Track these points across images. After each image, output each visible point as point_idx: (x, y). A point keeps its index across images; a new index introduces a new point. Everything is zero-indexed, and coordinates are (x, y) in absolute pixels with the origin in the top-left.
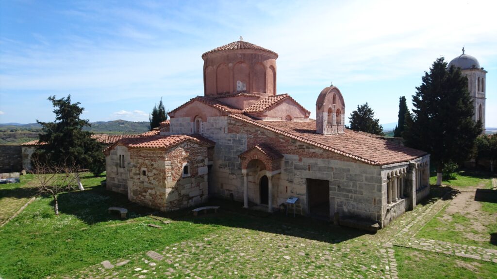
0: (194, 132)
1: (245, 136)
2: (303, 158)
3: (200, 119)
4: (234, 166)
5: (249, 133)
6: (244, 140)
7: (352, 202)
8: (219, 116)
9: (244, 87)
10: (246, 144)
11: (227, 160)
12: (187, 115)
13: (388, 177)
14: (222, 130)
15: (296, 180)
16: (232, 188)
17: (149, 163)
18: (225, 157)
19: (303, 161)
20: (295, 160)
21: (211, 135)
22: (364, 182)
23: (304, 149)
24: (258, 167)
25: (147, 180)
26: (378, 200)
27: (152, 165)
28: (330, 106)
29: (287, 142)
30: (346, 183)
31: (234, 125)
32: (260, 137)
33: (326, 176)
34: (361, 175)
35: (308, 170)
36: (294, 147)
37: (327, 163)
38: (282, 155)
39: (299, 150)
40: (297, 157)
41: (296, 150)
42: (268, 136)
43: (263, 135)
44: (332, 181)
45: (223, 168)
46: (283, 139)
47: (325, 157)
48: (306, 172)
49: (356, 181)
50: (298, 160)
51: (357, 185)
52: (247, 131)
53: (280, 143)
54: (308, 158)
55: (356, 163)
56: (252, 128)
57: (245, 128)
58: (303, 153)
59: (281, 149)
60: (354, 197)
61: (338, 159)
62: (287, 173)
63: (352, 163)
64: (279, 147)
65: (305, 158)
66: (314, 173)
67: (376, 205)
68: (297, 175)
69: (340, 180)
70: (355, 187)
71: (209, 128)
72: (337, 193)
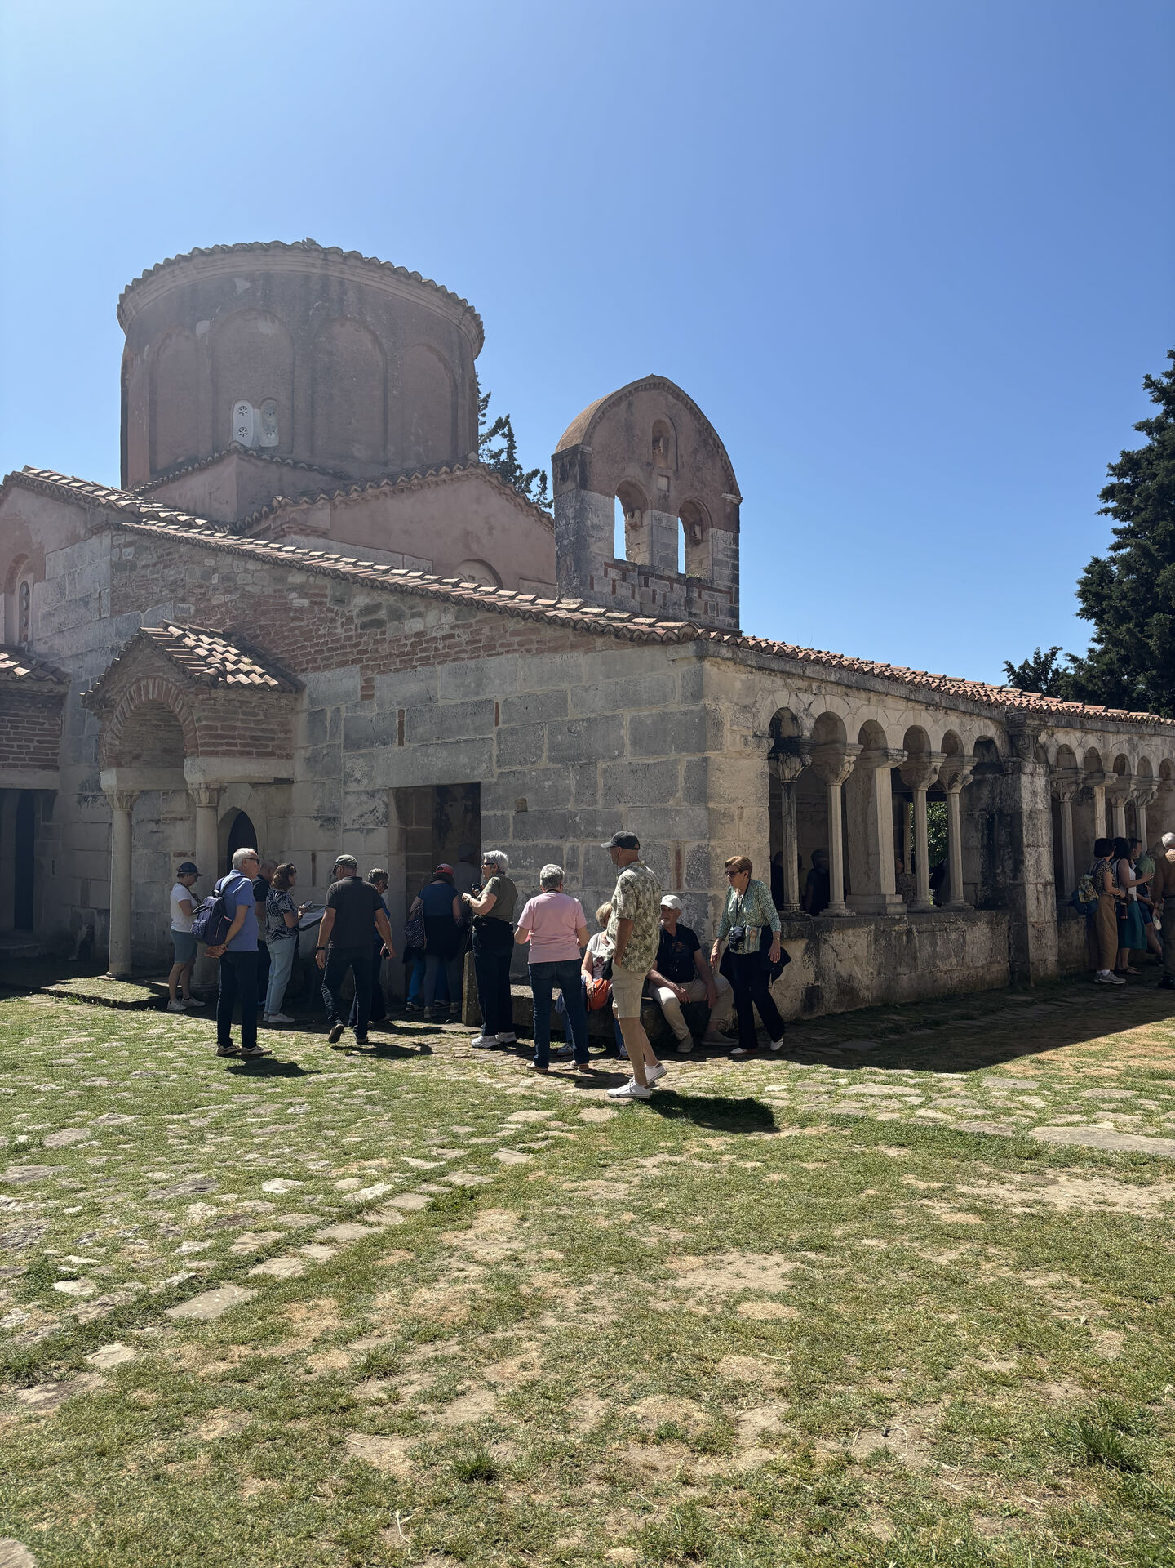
0: (7, 641)
1: (167, 613)
2: (379, 680)
3: (30, 578)
5: (181, 593)
8: (84, 539)
9: (268, 431)
14: (93, 605)
15: (352, 806)
19: (378, 693)
20: (348, 696)
21: (57, 642)
22: (628, 757)
23: (379, 623)
26: (694, 855)
28: (635, 472)
29: (315, 603)
30: (551, 783)
31: (130, 571)
32: (218, 606)
33: (466, 760)
34: (614, 716)
35: (397, 740)
36: (343, 625)
37: (473, 685)
38: (299, 677)
39: (361, 636)
40: (354, 677)
41: (351, 637)
42: (248, 588)
43: (228, 591)
44: (492, 780)
45: (90, 799)
46: (303, 591)
47: (465, 651)
48: (390, 755)
49: (592, 763)
50: (360, 693)
51: (595, 787)
52: (173, 587)
53: (292, 615)
54: (397, 670)
55: (593, 649)
56: (193, 563)
57: (166, 571)
58: (377, 651)
59: (293, 650)
60: (586, 854)
61: (516, 647)
62: (318, 778)
63: (574, 654)
64: (287, 637)
65: (387, 678)
66: (419, 753)
67: (685, 885)
68: (356, 779)
69: (524, 768)
70: (587, 797)
71: (51, 610)
72: (511, 846)
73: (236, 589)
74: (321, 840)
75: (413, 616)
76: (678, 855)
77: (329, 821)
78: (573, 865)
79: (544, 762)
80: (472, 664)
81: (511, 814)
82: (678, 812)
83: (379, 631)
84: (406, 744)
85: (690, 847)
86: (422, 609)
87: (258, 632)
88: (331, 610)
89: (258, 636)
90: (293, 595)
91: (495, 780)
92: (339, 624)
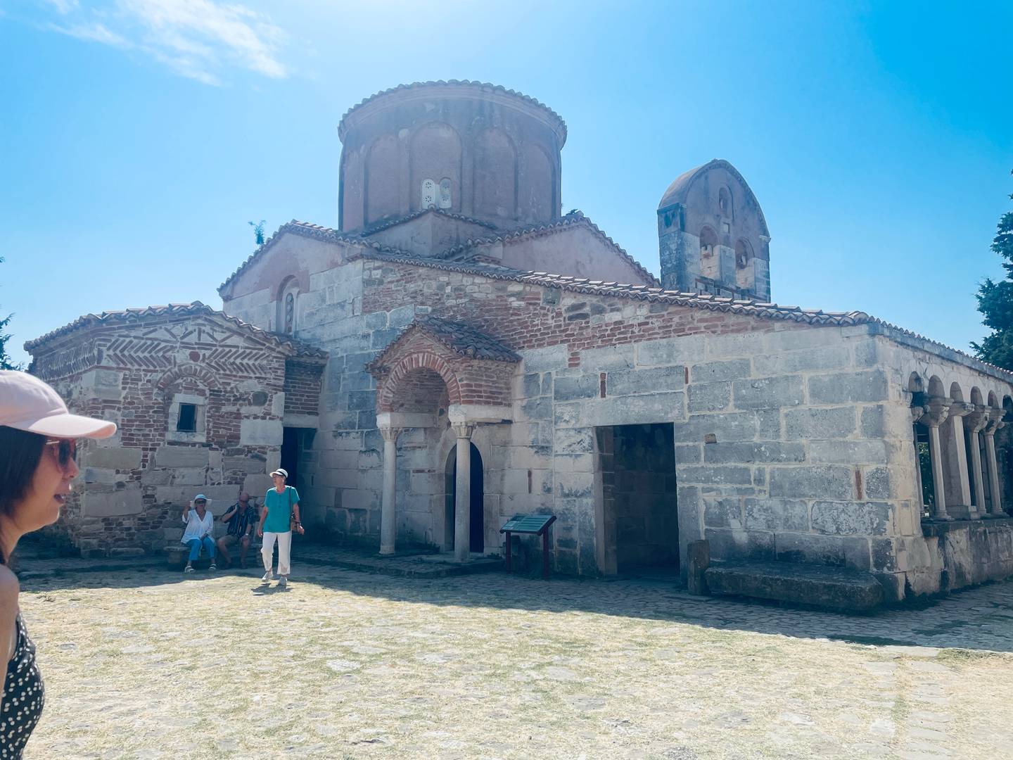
0: (278, 332)
1: (409, 312)
2: (583, 354)
5: (420, 298)
7: (763, 499)
8: (341, 265)
9: (444, 198)
11: (358, 406)
12: (260, 286)
13: (915, 393)
14: (348, 307)
15: (562, 439)
16: (368, 502)
18: (351, 396)
19: (583, 363)
20: (557, 364)
21: (319, 331)
22: (808, 404)
23: (585, 316)
26: (873, 475)
29: (531, 304)
30: (737, 423)
31: (379, 285)
32: (451, 307)
33: (660, 407)
34: (794, 377)
35: (600, 393)
36: (553, 318)
37: (665, 356)
38: (517, 353)
39: (569, 324)
40: (562, 352)
41: (560, 326)
42: (475, 295)
43: (458, 297)
44: (684, 421)
45: (344, 434)
46: (518, 295)
47: (658, 333)
48: (594, 404)
49: (774, 408)
50: (567, 363)
51: (778, 425)
52: (414, 295)
53: (511, 312)
54: (599, 347)
55: (773, 330)
56: (430, 279)
57: (408, 285)
58: (582, 334)
59: (512, 335)
60: (772, 473)
61: (703, 330)
62: (533, 420)
63: (756, 333)
64: (507, 326)
65: (590, 352)
66: (619, 403)
67: (866, 498)
68: (565, 420)
69: (712, 413)
70: (771, 433)
71: (314, 311)
72: (703, 467)
73: (465, 296)
74: (535, 461)
75: (612, 310)
76: (858, 475)
77: (543, 449)
78: (759, 481)
79: (731, 408)
80: (664, 341)
81: (702, 445)
82: (855, 444)
83: (584, 321)
84: (608, 396)
85: (868, 469)
86: (620, 306)
87: (483, 324)
88: (544, 309)
89: (483, 326)
90: (512, 299)
91: (687, 421)
92: (550, 317)
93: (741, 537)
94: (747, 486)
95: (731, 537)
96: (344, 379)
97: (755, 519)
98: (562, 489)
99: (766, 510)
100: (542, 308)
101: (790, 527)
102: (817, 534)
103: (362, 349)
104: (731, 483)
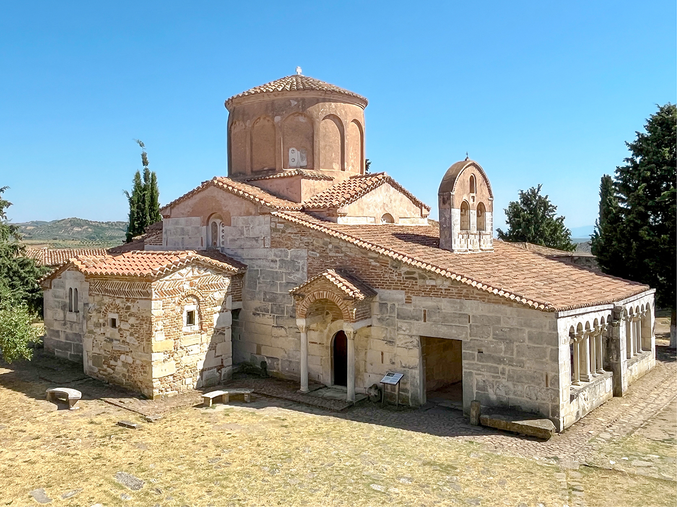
0: (208, 245)
1: (304, 253)
2: (414, 298)
3: (218, 221)
4: (283, 311)
5: (311, 247)
6: (301, 262)
7: (504, 381)
8: (255, 215)
9: (302, 160)
10: (306, 270)
11: (270, 301)
12: (193, 214)
13: (571, 335)
14: (261, 242)
15: (401, 339)
16: (280, 355)
17: (121, 305)
18: (265, 294)
19: (414, 302)
20: (398, 300)
21: (240, 252)
22: (527, 342)
23: (415, 279)
24: (327, 313)
25: (118, 336)
26: (552, 378)
27: (128, 308)
28: (465, 197)
29: (383, 265)
30: (493, 346)
31: (282, 233)
32: (332, 257)
33: (455, 332)
34: (521, 329)
35: (423, 320)
36: (396, 276)
37: (458, 308)
38: (375, 290)
39: (406, 281)
40: (402, 295)
41: (401, 281)
42: (348, 253)
43: (337, 252)
44: (467, 340)
45: (261, 315)
46: (375, 259)
47: (455, 296)
48: (419, 325)
49: (511, 342)
50: (405, 301)
51: (513, 350)
52: (307, 244)
53: (371, 267)
54: (423, 296)
56: (318, 238)
57: (302, 238)
58: (413, 288)
59: (372, 280)
60: (509, 371)
61: (478, 299)
62: (384, 326)
63: (504, 306)
64: (369, 275)
65: (418, 298)
66: (433, 326)
67: (549, 386)
68: (403, 330)
69: (482, 339)
70: (510, 352)
71: (236, 238)
72: (476, 363)
73: (342, 253)
74: (386, 348)
75: (430, 279)
76: (547, 377)
77: (390, 342)
78: (503, 374)
79: (491, 338)
80: (458, 300)
81: (476, 353)
82: (547, 364)
83: (414, 281)
84: (427, 322)
85: (551, 374)
86: (435, 278)
88: (391, 270)
89: (353, 271)
90: (371, 260)
91: (469, 341)
92: (394, 275)
93: (493, 397)
94: (497, 375)
95: (488, 397)
96: (259, 283)
97: (500, 390)
98: (401, 363)
99: (505, 386)
100: (389, 269)
101: (516, 395)
102: (528, 400)
103: (272, 268)
104: (489, 372)
